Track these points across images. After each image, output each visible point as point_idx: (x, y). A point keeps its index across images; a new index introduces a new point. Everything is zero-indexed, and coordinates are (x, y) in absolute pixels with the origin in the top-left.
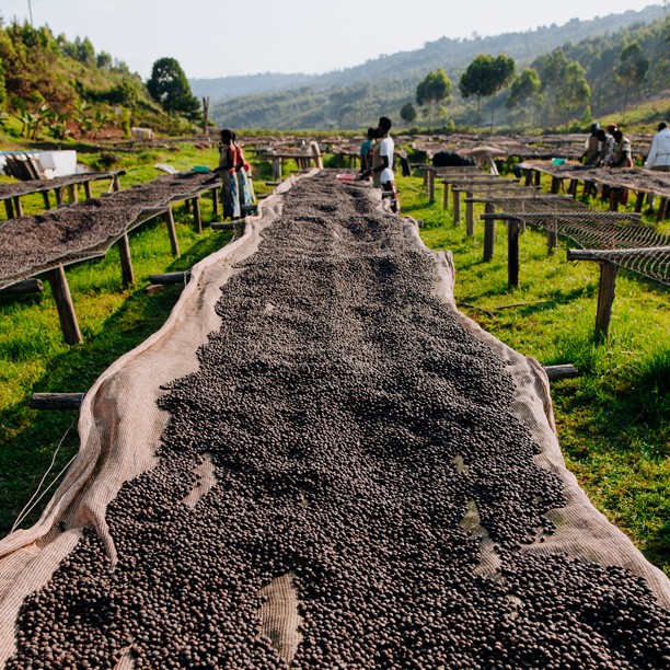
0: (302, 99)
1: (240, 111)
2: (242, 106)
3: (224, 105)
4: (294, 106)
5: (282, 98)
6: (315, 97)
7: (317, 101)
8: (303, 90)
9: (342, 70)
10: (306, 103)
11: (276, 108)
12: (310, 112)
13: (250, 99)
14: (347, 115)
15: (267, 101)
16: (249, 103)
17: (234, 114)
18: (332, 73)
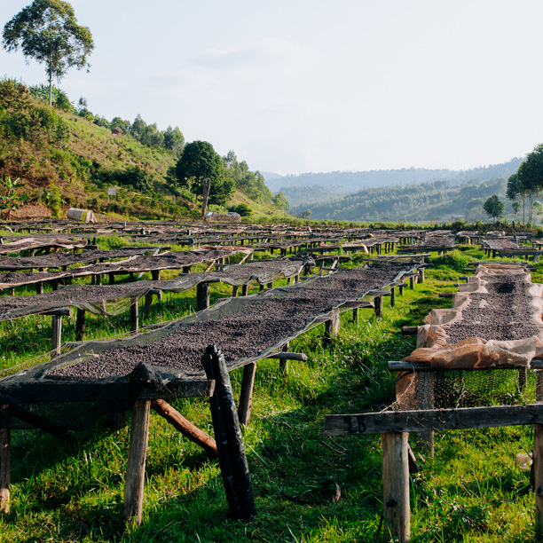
0: (435, 192)
1: (367, 202)
2: (371, 197)
3: (353, 195)
4: (425, 199)
5: (413, 191)
6: (449, 191)
7: (449, 194)
8: (438, 184)
9: (487, 167)
10: (437, 196)
11: (406, 200)
12: (440, 204)
13: (381, 191)
14: (474, 209)
15: (398, 193)
16: (379, 195)
17: (362, 204)
18: (476, 169)
